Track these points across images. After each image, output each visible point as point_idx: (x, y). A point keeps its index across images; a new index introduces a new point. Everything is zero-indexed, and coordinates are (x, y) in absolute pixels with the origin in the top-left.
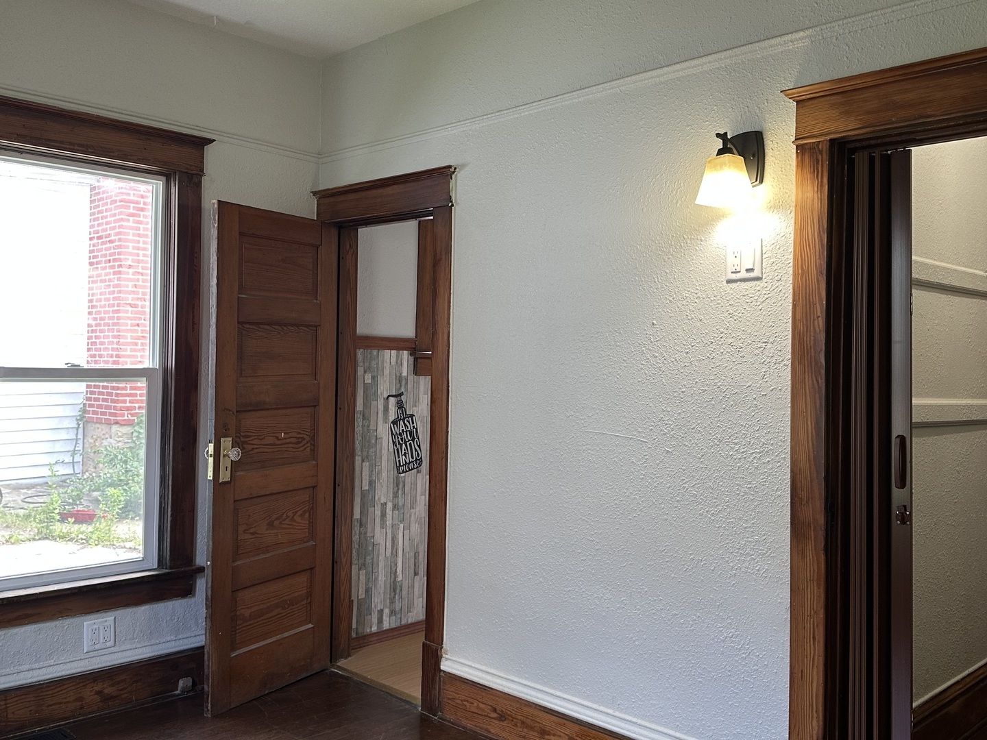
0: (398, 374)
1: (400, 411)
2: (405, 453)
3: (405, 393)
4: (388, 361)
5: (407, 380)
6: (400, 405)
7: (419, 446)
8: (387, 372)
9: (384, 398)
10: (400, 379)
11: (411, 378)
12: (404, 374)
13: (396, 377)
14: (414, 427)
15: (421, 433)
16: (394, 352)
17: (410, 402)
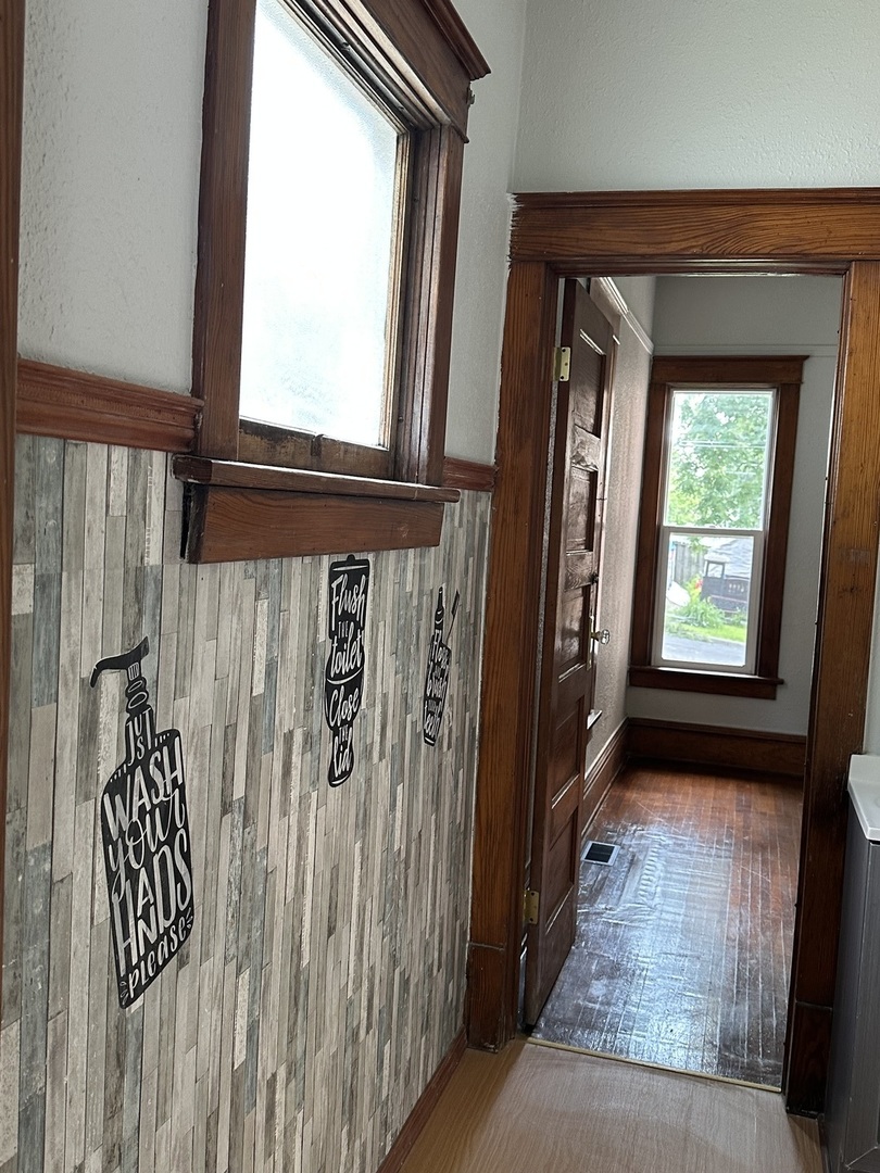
0: (133, 563)
1: (135, 729)
2: (146, 907)
3: (153, 644)
4: (100, 495)
5: (159, 583)
6: (137, 703)
7: (186, 857)
8: (94, 550)
9: (82, 680)
10: (139, 585)
11: (176, 571)
12: (153, 558)
13: (126, 572)
14: (175, 780)
15: (195, 797)
16: (120, 455)
17: (168, 680)
